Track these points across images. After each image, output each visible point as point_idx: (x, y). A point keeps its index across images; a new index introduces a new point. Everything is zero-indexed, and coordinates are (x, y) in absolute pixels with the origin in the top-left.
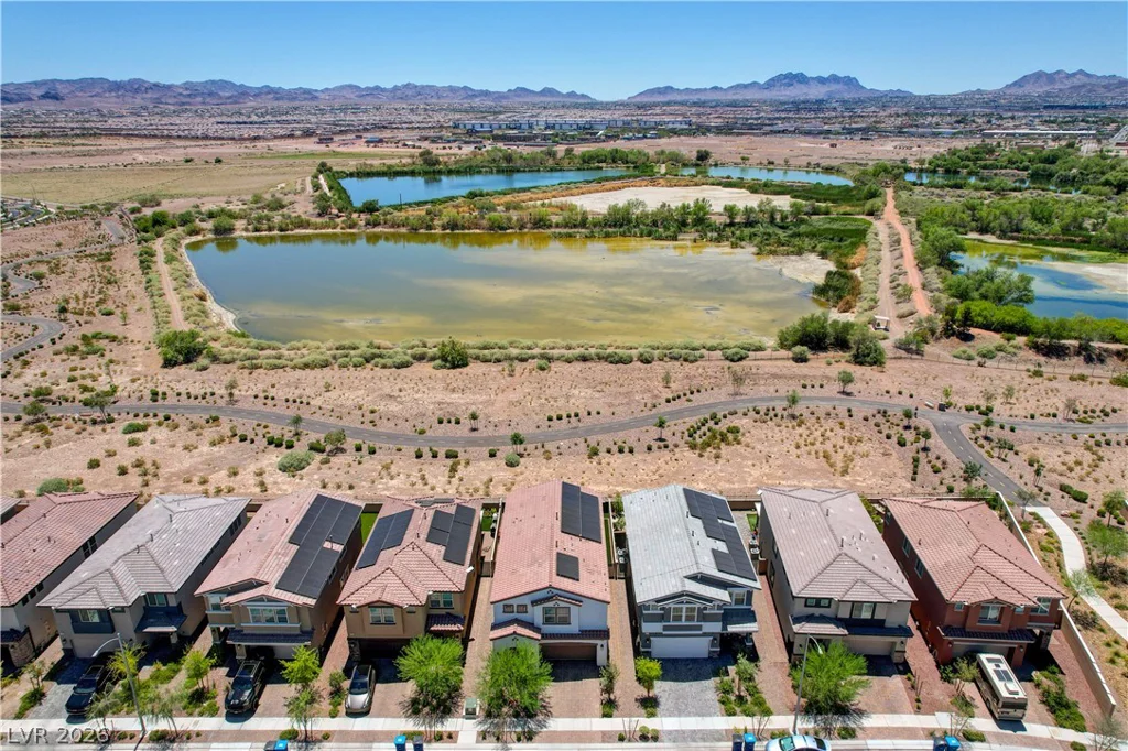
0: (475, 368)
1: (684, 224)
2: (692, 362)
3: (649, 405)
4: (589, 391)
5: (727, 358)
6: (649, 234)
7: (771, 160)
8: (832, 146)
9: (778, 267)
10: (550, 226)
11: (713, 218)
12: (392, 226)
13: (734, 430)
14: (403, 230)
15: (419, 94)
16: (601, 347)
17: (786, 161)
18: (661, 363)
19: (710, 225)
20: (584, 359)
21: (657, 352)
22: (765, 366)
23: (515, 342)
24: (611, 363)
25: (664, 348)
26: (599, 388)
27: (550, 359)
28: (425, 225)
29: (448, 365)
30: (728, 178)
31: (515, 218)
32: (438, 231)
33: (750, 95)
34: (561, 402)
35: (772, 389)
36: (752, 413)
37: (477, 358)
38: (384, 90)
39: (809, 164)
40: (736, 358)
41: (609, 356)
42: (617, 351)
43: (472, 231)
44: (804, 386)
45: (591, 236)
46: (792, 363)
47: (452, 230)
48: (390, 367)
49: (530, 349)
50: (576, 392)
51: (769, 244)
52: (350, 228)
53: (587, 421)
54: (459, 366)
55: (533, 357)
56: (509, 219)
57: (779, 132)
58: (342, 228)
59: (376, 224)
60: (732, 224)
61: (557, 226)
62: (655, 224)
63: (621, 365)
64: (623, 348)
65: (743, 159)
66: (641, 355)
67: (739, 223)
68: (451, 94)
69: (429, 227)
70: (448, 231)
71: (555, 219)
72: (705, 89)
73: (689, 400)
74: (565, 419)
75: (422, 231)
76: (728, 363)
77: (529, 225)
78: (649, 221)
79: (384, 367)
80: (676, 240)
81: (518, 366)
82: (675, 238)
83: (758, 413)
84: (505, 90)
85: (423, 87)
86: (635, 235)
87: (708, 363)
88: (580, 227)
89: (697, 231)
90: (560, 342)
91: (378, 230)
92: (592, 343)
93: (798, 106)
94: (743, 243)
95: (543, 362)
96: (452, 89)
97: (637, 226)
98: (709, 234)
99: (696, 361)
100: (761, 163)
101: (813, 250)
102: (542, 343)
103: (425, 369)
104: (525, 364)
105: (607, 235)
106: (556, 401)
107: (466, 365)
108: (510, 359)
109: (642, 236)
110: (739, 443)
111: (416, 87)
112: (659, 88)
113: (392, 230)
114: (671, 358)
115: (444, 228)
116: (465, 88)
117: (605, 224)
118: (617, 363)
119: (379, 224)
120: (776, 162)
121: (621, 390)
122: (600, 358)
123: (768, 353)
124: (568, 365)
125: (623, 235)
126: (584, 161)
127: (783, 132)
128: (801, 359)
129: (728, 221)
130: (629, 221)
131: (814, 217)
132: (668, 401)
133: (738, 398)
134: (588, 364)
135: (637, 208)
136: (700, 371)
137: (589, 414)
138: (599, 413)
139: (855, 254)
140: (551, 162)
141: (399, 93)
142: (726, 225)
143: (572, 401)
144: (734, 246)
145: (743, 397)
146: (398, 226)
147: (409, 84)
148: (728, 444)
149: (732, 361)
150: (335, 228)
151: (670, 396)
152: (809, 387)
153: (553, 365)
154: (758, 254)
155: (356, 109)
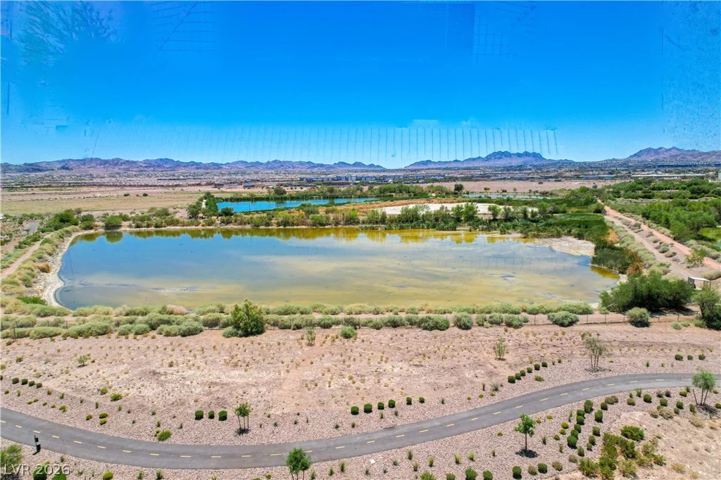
0: (271, 336)
1: (458, 220)
2: (517, 327)
3: (488, 388)
4: (405, 366)
5: (555, 323)
6: (434, 227)
7: (505, 189)
8: (539, 183)
9: (547, 246)
10: (358, 223)
11: (480, 217)
12: (241, 224)
13: (634, 434)
14: (248, 227)
15: (282, 166)
16: (413, 311)
17: (515, 190)
18: (481, 328)
19: (479, 220)
20: (395, 324)
21: (474, 316)
22: (604, 332)
23: (319, 306)
24: (425, 328)
25: (482, 312)
26: (416, 361)
27: (356, 325)
28: (264, 223)
29: (240, 332)
30: (480, 197)
31: (332, 218)
32: (275, 227)
33: (476, 164)
34: (371, 381)
35: (640, 362)
36: (639, 401)
37: (275, 324)
38: (261, 164)
39: (530, 191)
40: (566, 322)
41: (423, 321)
42: (431, 315)
43: (299, 227)
44: (678, 358)
45: (389, 229)
46: (630, 328)
47: (285, 226)
48: (175, 335)
49: (334, 313)
50: (388, 367)
51: (531, 231)
52: (209, 225)
53: (409, 415)
54: (252, 334)
55: (337, 323)
56: (328, 218)
57: (501, 179)
58: (203, 226)
59: (228, 223)
60: (495, 220)
61: (363, 222)
62: (437, 220)
63: (436, 332)
64: (436, 312)
65: (485, 189)
66: (459, 320)
67: (500, 219)
68: (300, 166)
69: (268, 224)
70: (282, 227)
71: (361, 218)
72: (450, 162)
73: (539, 379)
74: (376, 413)
75: (262, 227)
76: (557, 328)
77: (342, 223)
78: (432, 218)
79: (168, 334)
80: (455, 230)
81: (319, 333)
82: (454, 229)
83: (648, 400)
84: (332, 164)
85: (284, 162)
86: (423, 228)
87: (535, 329)
88: (379, 224)
89: (469, 225)
90: (368, 307)
91: (229, 227)
92: (401, 307)
93: (508, 169)
94: (510, 231)
95: (348, 328)
96: (301, 163)
97: (424, 221)
98: (480, 226)
99: (521, 326)
100: (498, 192)
101: (569, 233)
102: (347, 308)
103: (215, 336)
104: (328, 331)
105: (402, 228)
106: (363, 381)
107: (260, 332)
108: (312, 325)
109: (428, 228)
110: (660, 462)
111: (280, 162)
112: (422, 162)
113: (240, 227)
114: (491, 323)
115: (279, 224)
116: (309, 163)
117: (400, 221)
118: (431, 329)
119: (231, 222)
120: (508, 191)
121: (446, 363)
122: (412, 323)
123: (597, 316)
124: (375, 332)
125: (414, 227)
126: (381, 192)
127: (504, 179)
128: (640, 323)
129: (492, 218)
130: (417, 219)
131: (554, 215)
132: (511, 381)
133: (602, 375)
134: (399, 331)
135: (423, 210)
136: (531, 337)
137: (409, 403)
138: (422, 401)
139: (609, 234)
140: (359, 192)
141: (269, 166)
142: (490, 221)
143: (384, 380)
144: (503, 232)
145: (608, 374)
146: (245, 224)
147: (276, 161)
148: (641, 464)
149: (562, 325)
150: (197, 226)
151: (513, 374)
152: (685, 358)
153: (359, 331)
154: (524, 238)
155: (243, 173)
